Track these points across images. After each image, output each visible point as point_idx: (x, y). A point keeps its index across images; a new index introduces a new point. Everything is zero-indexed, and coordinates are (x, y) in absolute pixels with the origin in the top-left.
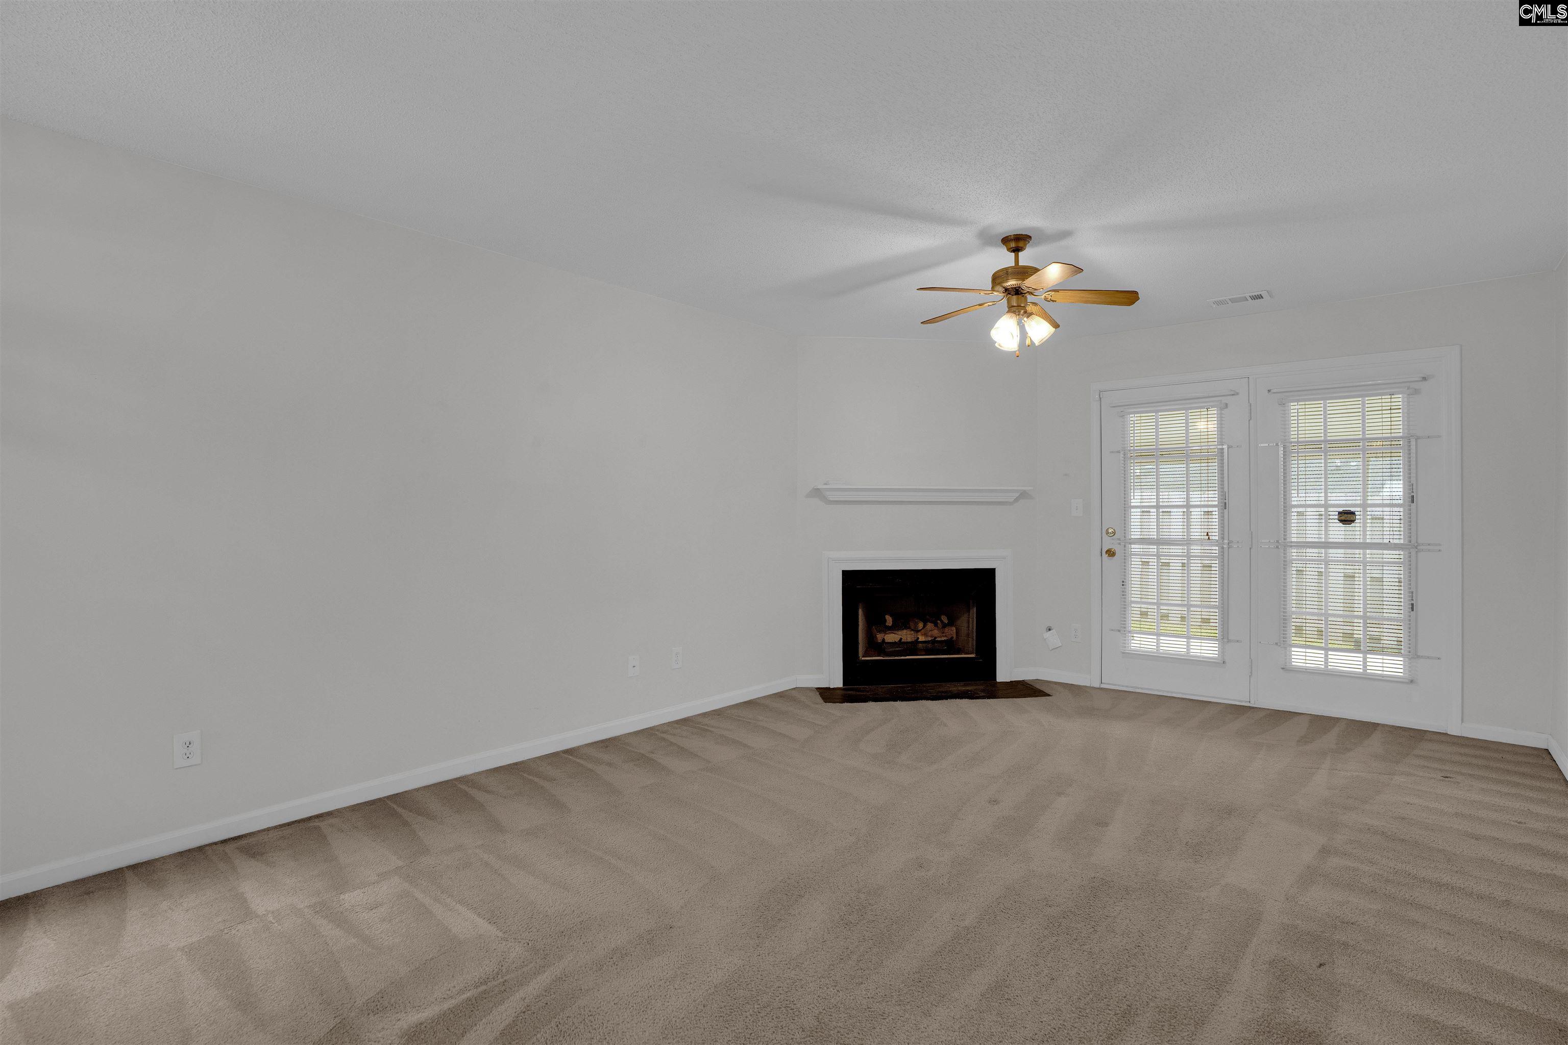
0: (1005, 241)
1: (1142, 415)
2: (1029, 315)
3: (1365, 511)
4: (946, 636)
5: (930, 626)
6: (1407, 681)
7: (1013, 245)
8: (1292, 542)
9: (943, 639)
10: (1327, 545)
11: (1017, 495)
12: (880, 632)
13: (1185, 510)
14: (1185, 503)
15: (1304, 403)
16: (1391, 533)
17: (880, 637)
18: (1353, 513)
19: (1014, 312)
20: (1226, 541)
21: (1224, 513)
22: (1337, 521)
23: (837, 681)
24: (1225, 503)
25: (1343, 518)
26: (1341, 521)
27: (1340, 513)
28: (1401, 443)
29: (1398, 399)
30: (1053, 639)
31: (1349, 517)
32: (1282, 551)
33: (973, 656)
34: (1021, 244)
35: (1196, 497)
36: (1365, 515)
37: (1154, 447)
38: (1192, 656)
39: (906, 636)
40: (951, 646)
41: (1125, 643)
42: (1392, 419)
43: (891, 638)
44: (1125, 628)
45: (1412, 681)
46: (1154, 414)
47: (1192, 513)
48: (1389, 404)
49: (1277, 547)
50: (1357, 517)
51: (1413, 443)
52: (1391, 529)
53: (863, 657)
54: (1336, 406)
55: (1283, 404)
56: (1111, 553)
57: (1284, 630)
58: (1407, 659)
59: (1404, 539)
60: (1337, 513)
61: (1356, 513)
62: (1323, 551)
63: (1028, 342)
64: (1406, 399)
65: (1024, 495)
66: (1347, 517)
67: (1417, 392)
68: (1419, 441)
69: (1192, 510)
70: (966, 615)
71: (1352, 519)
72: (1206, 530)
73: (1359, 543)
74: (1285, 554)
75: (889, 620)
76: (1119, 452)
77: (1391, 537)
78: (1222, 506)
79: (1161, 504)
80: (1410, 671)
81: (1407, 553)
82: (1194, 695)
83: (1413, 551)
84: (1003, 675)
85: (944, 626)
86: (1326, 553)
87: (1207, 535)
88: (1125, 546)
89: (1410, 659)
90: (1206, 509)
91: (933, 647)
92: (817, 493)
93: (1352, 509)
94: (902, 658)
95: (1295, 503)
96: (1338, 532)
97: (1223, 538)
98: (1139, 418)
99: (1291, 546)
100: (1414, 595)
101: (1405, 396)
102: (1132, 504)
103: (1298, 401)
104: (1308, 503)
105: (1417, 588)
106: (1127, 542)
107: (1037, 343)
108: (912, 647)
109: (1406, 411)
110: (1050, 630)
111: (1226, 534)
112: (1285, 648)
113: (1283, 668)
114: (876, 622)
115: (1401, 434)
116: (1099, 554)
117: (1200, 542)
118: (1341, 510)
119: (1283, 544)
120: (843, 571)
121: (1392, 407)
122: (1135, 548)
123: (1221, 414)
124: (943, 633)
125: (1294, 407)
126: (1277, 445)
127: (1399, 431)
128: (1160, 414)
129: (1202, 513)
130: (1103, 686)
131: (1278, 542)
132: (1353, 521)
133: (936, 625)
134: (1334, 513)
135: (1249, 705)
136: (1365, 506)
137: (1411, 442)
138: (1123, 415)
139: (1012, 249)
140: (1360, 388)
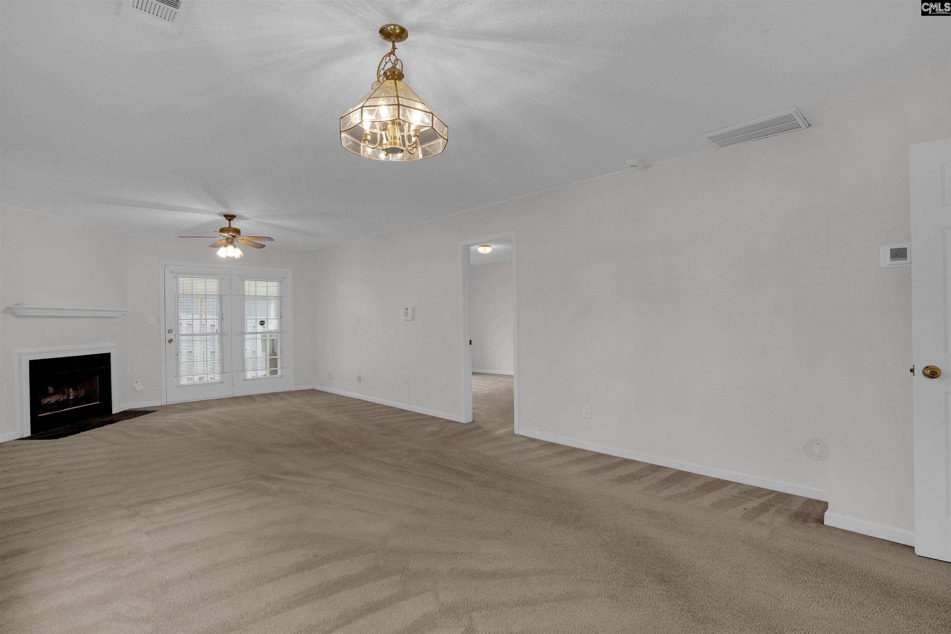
0: (226, 216)
1: (187, 278)
3: (268, 321)
5: (72, 390)
7: (230, 218)
9: (81, 396)
10: (256, 333)
12: (46, 397)
14: (205, 319)
17: (47, 401)
18: (264, 322)
21: (221, 322)
22: (259, 324)
23: (28, 433)
24: (222, 318)
25: (261, 323)
26: (261, 324)
27: (260, 321)
28: (278, 298)
29: (276, 284)
30: (139, 387)
31: (263, 323)
32: (243, 336)
33: (98, 402)
34: (232, 218)
36: (268, 322)
37: (191, 293)
38: (208, 382)
39: (61, 398)
40: (85, 399)
41: (178, 382)
43: (51, 400)
44: (178, 374)
45: (281, 376)
46: (191, 279)
47: (207, 322)
48: (274, 285)
49: (241, 335)
50: (265, 323)
52: (275, 326)
53: (39, 414)
54: (259, 284)
55: (243, 281)
56: (170, 341)
57: (243, 365)
59: (279, 330)
62: (255, 335)
65: (124, 313)
67: (282, 281)
68: (283, 298)
70: (92, 381)
72: (214, 329)
73: (266, 332)
75: (50, 389)
77: (275, 330)
78: (220, 319)
80: (281, 373)
81: (280, 334)
82: (224, 396)
83: (282, 334)
84: (115, 411)
85: (81, 389)
88: (177, 337)
89: (281, 369)
92: (9, 310)
93: (264, 320)
94: (59, 411)
95: (246, 319)
96: (260, 328)
97: (222, 332)
98: (185, 280)
99: (246, 334)
100: (282, 348)
101: (279, 283)
103: (249, 280)
104: (251, 318)
106: (178, 335)
108: (67, 403)
109: (279, 287)
110: (137, 382)
111: (222, 329)
112: (244, 372)
113: (244, 380)
114: (45, 392)
115: (278, 295)
116: (165, 342)
117: (211, 334)
118: (260, 320)
119: (243, 333)
120: (29, 361)
122: (184, 338)
123: (221, 282)
124: (79, 393)
125: (247, 283)
126: (241, 296)
128: (193, 279)
129: (212, 322)
130: (167, 404)
131: (241, 333)
132: (264, 324)
133: (75, 389)
134: (258, 322)
135: (232, 396)
136: (268, 319)
137: (280, 299)
138: (176, 277)
139: (228, 220)
140: (267, 279)
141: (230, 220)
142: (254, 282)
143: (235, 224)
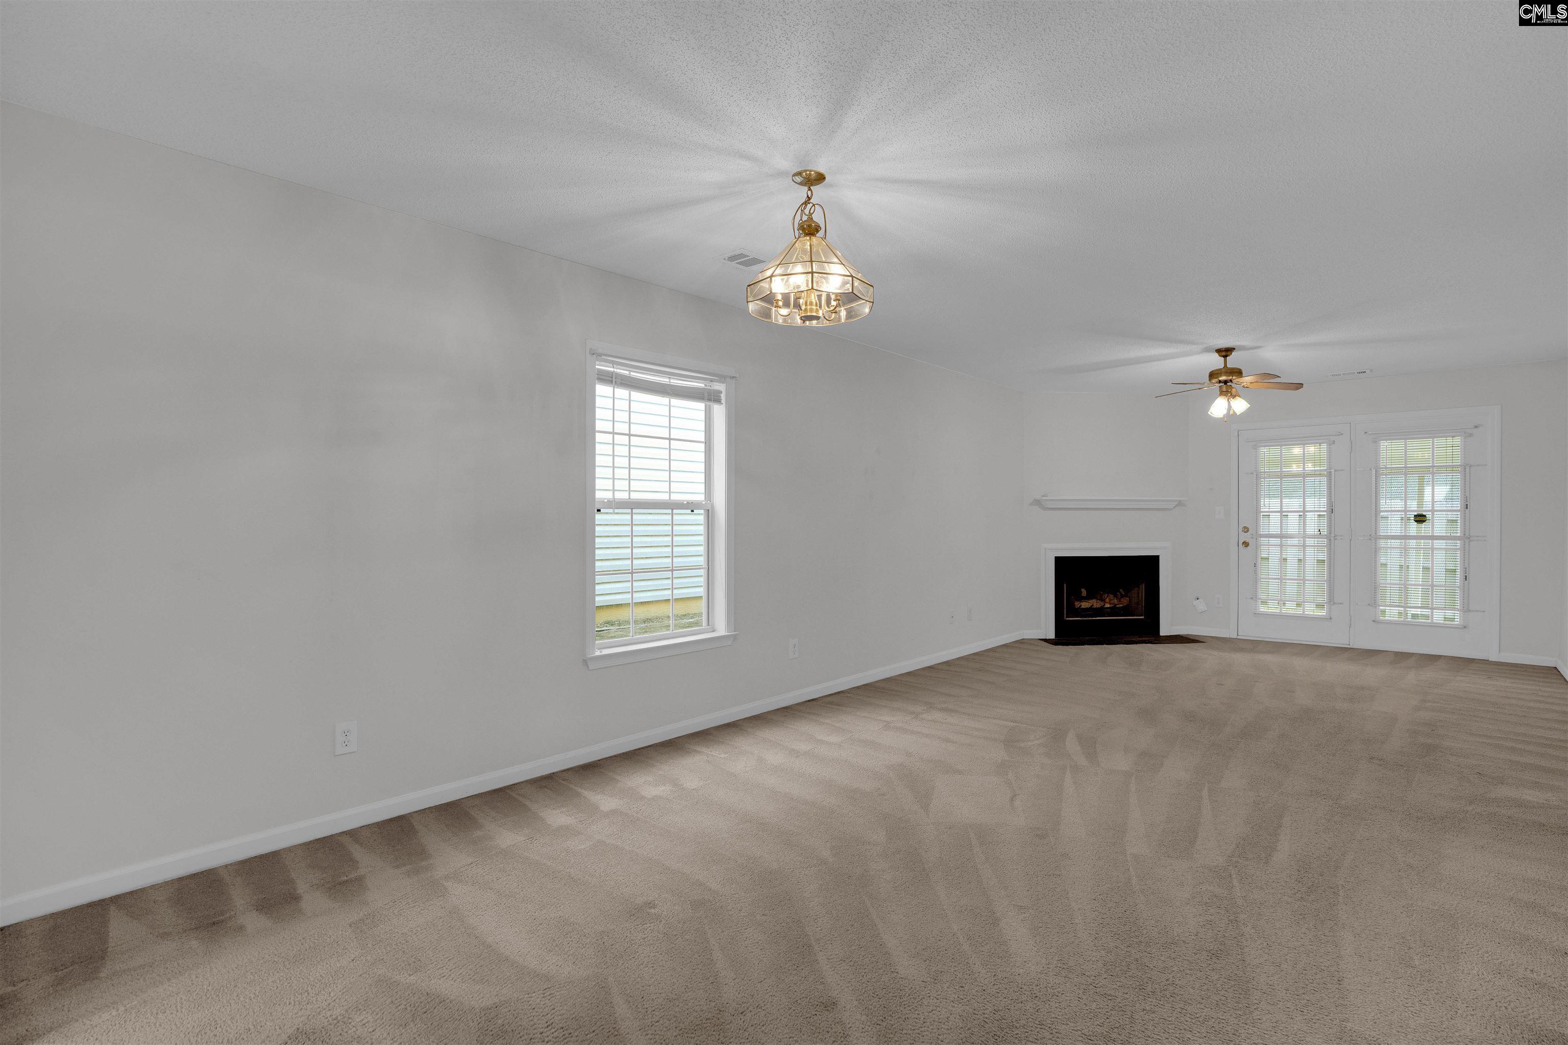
0: (1219, 351)
1: (1270, 447)
2: (1234, 397)
3: (1433, 514)
4: (1122, 604)
5: (1111, 596)
6: (1461, 627)
7: (1224, 354)
8: (1380, 536)
9: (1120, 606)
10: (1406, 537)
11: (1176, 503)
12: (1078, 600)
13: (1302, 514)
14: (1302, 509)
15: (1391, 441)
16: (1452, 529)
17: (1077, 604)
18: (1425, 516)
19: (1224, 395)
20: (1333, 535)
21: (1331, 516)
22: (1413, 521)
23: (1052, 635)
24: (1332, 509)
25: (1417, 519)
26: (1416, 521)
27: (1415, 516)
28: (1459, 469)
29: (1458, 440)
30: (1201, 606)
31: (1422, 519)
32: (1374, 541)
33: (1143, 617)
34: (1228, 353)
35: (1311, 503)
36: (1432, 517)
38: (1306, 615)
39: (1095, 603)
40: (1126, 610)
41: (1256, 607)
42: (1454, 453)
43: (1085, 605)
44: (1256, 596)
45: (1465, 627)
46: (1279, 448)
47: (1307, 516)
48: (1452, 443)
49: (1370, 539)
50: (1427, 519)
51: (1468, 469)
52: (1452, 526)
53: (1067, 617)
54: (1413, 444)
55: (1376, 442)
56: (1246, 544)
57: (1374, 595)
58: (1462, 612)
59: (1461, 533)
60: (1413, 516)
61: (1427, 516)
62: (1403, 541)
63: (1231, 412)
64: (1463, 440)
65: (1180, 504)
66: (1420, 519)
67: (1471, 435)
68: (1472, 468)
69: (1307, 514)
70: (1136, 589)
71: (1424, 520)
72: (1319, 528)
73: (1429, 536)
74: (1375, 543)
75: (1084, 592)
76: (1252, 473)
77: (1452, 532)
78: (1330, 511)
79: (1283, 510)
80: (1464, 620)
81: (1462, 542)
83: (1467, 541)
84: (1163, 632)
85: (1122, 596)
86: (1405, 543)
87: (1319, 531)
88: (1256, 539)
89: (1464, 612)
90: (1319, 513)
91: (1114, 611)
92: (1037, 503)
93: (1424, 513)
94: (1094, 618)
95: (1383, 509)
96: (1413, 527)
97: (1330, 533)
98: (1268, 450)
99: (1380, 538)
100: (1467, 570)
101: (1463, 438)
102: (1262, 510)
103: (1386, 440)
104: (1393, 509)
105: (1469, 564)
106: (1257, 536)
107: (1238, 414)
108: (1100, 611)
109: (1463, 447)
110: (1198, 599)
111: (1333, 529)
112: (1375, 607)
113: (1373, 621)
114: (1075, 595)
115: (1459, 464)
116: (1237, 545)
117: (1314, 537)
118: (1416, 514)
119: (1374, 537)
120: (1055, 557)
121: (1454, 446)
122: (1264, 540)
123: (1330, 448)
124: (1120, 602)
125: (1384, 444)
126: (1371, 469)
127: (1458, 461)
128: (1283, 448)
129: (1317, 516)
130: (1239, 637)
131: (1370, 535)
132: (1425, 521)
133: (1115, 596)
134: (1410, 517)
135: (1348, 647)
136: (1433, 511)
137: (1466, 468)
138: (1256, 447)
139: (1223, 357)
140: (1431, 432)
141: (1225, 357)
142: (1402, 442)
143: (1233, 361)
